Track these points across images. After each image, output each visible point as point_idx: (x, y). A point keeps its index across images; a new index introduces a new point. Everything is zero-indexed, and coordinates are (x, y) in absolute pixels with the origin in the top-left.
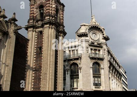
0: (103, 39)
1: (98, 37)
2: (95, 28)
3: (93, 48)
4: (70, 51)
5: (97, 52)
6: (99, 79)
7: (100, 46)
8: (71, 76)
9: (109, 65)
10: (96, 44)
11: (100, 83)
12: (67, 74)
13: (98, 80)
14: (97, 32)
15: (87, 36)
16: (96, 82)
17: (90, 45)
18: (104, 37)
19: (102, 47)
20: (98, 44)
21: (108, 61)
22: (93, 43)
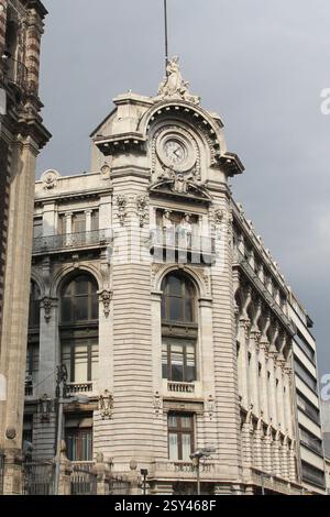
0: (212, 166)
1: (193, 159)
2: (179, 118)
3: (168, 206)
4: (61, 216)
5: (186, 226)
7: (197, 198)
8: (62, 329)
9: (236, 286)
10: (180, 187)
11: (194, 369)
12: (48, 319)
13: (184, 353)
14: (189, 134)
15: (144, 153)
16: (173, 362)
17: (153, 195)
18: (218, 158)
19: (207, 205)
20: (191, 190)
21: (234, 269)
22: (169, 186)
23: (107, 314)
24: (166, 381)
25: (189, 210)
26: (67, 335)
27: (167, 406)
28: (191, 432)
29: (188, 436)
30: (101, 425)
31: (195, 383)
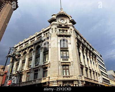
0: (69, 22)
2: (62, 16)
3: (61, 29)
4: (45, 35)
5: (65, 32)
6: (67, 53)
7: (67, 27)
9: (77, 41)
10: (63, 26)
11: (69, 56)
12: (41, 51)
13: (66, 53)
14: (65, 18)
15: (56, 21)
16: (64, 55)
17: (58, 27)
18: (70, 20)
19: (69, 28)
20: (65, 26)
21: (76, 38)
23: (50, 48)
24: (62, 59)
25: (65, 29)
26: (45, 53)
27: (62, 64)
28: (68, 69)
29: (68, 70)
30: (48, 69)
31: (69, 59)
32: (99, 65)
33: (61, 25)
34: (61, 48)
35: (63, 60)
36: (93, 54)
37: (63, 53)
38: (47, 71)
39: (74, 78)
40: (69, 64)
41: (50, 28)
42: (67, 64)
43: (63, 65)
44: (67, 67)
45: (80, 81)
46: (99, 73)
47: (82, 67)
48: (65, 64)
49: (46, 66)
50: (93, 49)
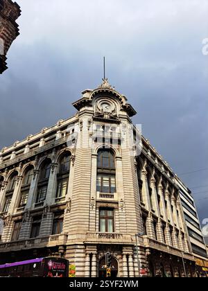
0: (121, 110)
2: (106, 95)
6: (112, 179)
7: (114, 120)
8: (58, 175)
10: (106, 117)
11: (115, 188)
12: (53, 172)
13: (110, 181)
14: (111, 101)
15: (91, 106)
16: (105, 185)
17: (94, 119)
18: (123, 106)
19: (118, 123)
20: (111, 117)
23: (73, 165)
24: (98, 193)
25: (111, 125)
26: (60, 178)
27: (99, 204)
28: (112, 218)
29: (111, 221)
30: (66, 215)
31: (114, 194)
32: (185, 213)
33: (102, 116)
34: (98, 168)
35: (101, 196)
36: (172, 186)
37: (102, 180)
38: (62, 219)
39: (124, 241)
40: (114, 205)
41: (77, 121)
42: (110, 205)
43: (101, 209)
44: (110, 214)
45: (139, 248)
46: (183, 230)
47: (144, 215)
48: (105, 205)
49: (62, 208)
50: (172, 175)
